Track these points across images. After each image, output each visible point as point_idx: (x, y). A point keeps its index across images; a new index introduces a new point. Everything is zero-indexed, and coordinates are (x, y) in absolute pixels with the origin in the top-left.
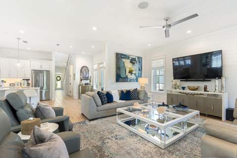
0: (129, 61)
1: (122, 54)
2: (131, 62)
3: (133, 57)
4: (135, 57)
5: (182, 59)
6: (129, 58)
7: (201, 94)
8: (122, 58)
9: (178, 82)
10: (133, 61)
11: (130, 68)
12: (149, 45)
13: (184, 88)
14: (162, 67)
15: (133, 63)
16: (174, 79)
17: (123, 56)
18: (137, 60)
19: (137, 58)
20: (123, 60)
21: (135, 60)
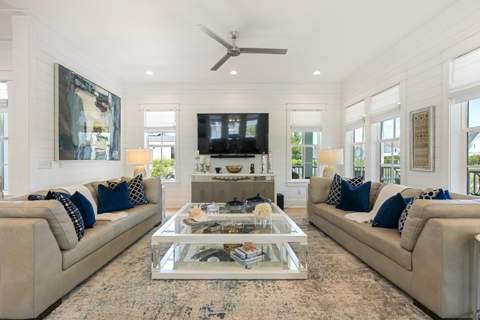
0: (95, 100)
1: (76, 76)
2: (98, 105)
3: (102, 92)
4: (106, 94)
5: (219, 117)
6: (92, 92)
7: (247, 178)
8: (76, 86)
9: (207, 159)
10: (102, 103)
11: (96, 122)
12: (149, 73)
13: (218, 170)
14: (170, 128)
15: (104, 110)
16: (201, 153)
17: (78, 82)
18: (110, 101)
19: (110, 97)
20: (80, 94)
21: (107, 103)
